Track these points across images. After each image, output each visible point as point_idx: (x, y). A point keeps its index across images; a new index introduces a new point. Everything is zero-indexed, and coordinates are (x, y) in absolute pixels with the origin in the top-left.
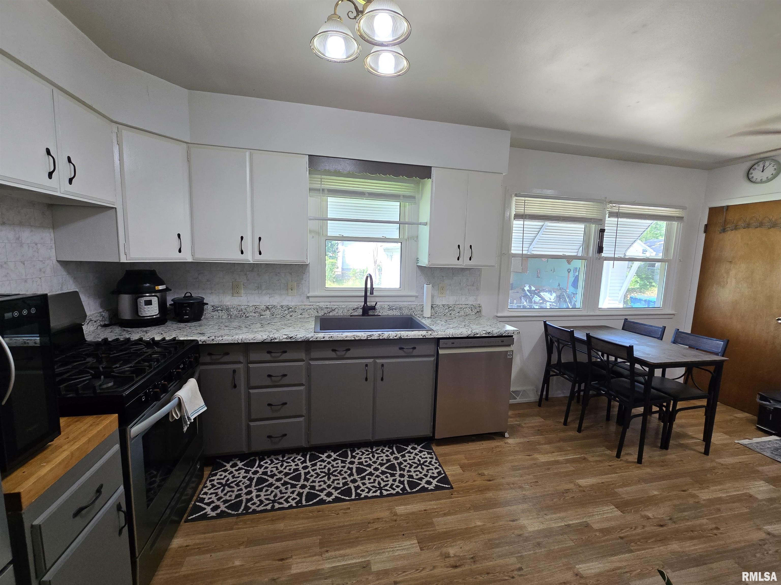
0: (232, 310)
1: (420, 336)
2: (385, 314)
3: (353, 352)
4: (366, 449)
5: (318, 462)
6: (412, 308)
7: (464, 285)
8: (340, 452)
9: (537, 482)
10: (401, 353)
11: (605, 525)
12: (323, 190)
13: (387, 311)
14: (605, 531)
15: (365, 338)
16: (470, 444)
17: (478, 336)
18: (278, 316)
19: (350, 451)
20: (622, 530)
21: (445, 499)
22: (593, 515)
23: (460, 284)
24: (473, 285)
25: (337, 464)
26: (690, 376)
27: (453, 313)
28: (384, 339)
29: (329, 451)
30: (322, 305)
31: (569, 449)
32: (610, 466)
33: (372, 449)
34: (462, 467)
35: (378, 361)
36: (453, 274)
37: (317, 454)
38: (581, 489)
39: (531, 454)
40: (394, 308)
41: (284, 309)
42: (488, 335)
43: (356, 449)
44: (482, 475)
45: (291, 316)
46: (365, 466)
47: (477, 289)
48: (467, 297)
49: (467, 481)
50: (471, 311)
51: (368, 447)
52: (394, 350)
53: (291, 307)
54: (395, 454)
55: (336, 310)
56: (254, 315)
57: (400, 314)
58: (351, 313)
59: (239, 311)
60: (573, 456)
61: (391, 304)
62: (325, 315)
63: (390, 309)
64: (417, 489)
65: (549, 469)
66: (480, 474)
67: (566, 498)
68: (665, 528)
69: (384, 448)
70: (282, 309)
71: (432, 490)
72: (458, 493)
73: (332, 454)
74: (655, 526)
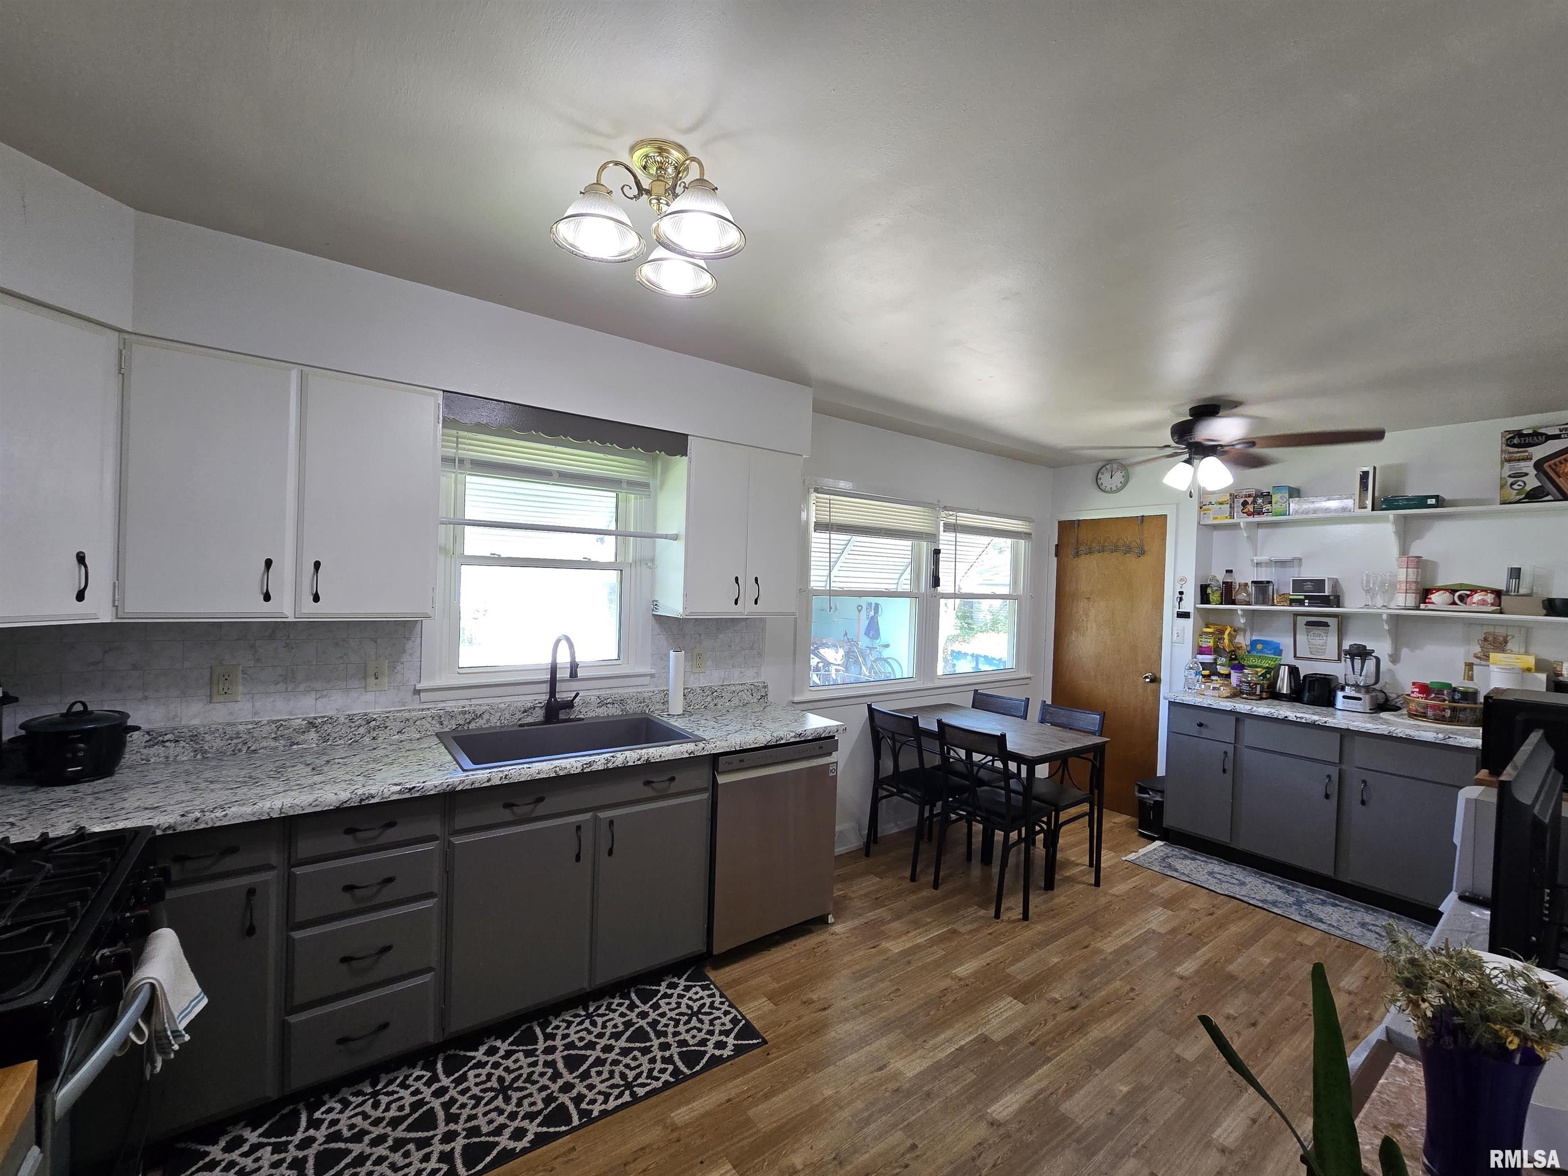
0: (208, 737)
1: (685, 753)
2: (591, 714)
3: (551, 803)
4: (573, 1012)
5: (469, 1070)
6: (644, 699)
7: (738, 649)
8: (516, 1034)
9: (898, 990)
10: (648, 792)
11: (1009, 1030)
12: (461, 461)
13: (596, 709)
14: (1009, 1041)
15: (579, 770)
16: (773, 950)
17: (782, 742)
18: (339, 742)
19: (539, 1025)
20: (1030, 1031)
21: (758, 1067)
22: (989, 1020)
23: (730, 646)
24: (752, 648)
25: (516, 1061)
26: (1066, 772)
27: (720, 702)
28: (617, 769)
29: (489, 1038)
30: (450, 706)
31: (929, 920)
32: (990, 934)
33: (586, 1009)
34: (772, 997)
35: (602, 815)
36: (718, 629)
37: (462, 1053)
38: (962, 983)
39: (877, 943)
40: (609, 701)
41: (357, 723)
42: (798, 739)
43: (551, 1018)
44: (809, 1004)
45: (374, 738)
46: (581, 1049)
47: (760, 655)
48: (742, 670)
49: (787, 1022)
50: (750, 696)
51: (577, 1007)
52: (636, 788)
53: (375, 716)
54: (638, 1007)
55: (486, 716)
56: (273, 744)
57: (620, 713)
58: (520, 719)
59: (231, 739)
60: (938, 930)
61: (602, 693)
62: (460, 728)
63: (602, 703)
64: (701, 1065)
65: (909, 962)
66: (805, 1003)
67: (947, 1004)
68: (1079, 1010)
69: (612, 1001)
70: (352, 724)
71: (730, 1058)
72: (778, 1048)
73: (498, 1043)
74: (1066, 1011)
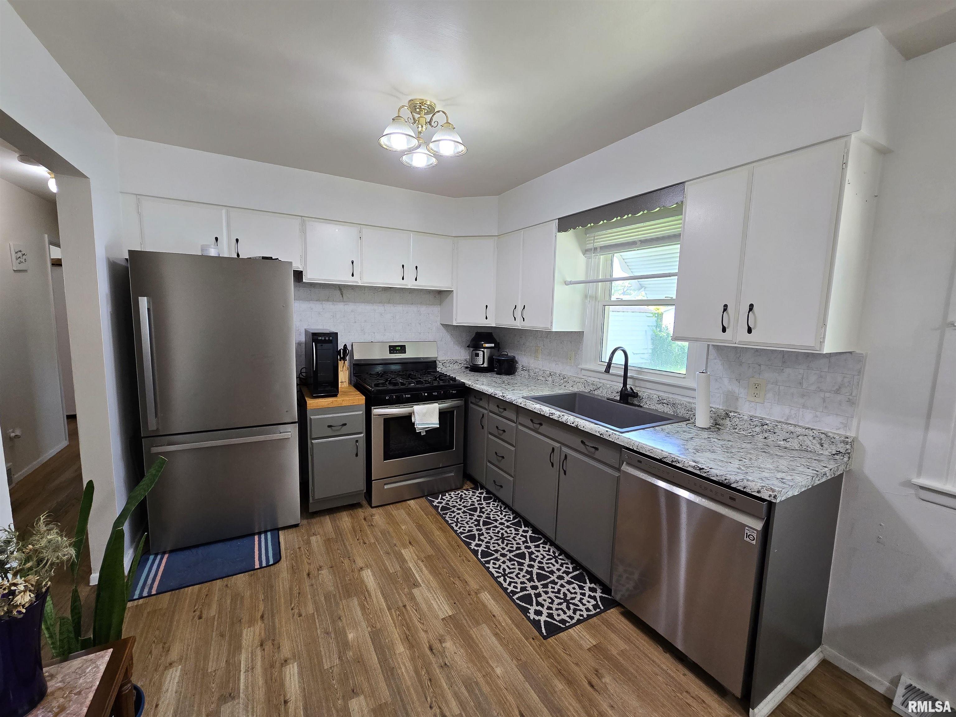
3: (544, 428)
4: (555, 550)
5: (514, 528)
10: (582, 448)
12: (595, 249)
21: (521, 632)
23: (801, 384)
25: (520, 539)
30: (590, 380)
33: (559, 555)
34: (598, 648)
35: (564, 449)
36: (784, 362)
43: (549, 543)
44: (596, 674)
51: (558, 550)
52: (576, 441)
54: (567, 575)
55: (601, 389)
57: (673, 413)
58: (615, 397)
61: (664, 395)
63: (660, 401)
64: (521, 603)
66: (597, 671)
69: (569, 564)
71: (528, 618)
72: (540, 646)
73: (530, 532)
